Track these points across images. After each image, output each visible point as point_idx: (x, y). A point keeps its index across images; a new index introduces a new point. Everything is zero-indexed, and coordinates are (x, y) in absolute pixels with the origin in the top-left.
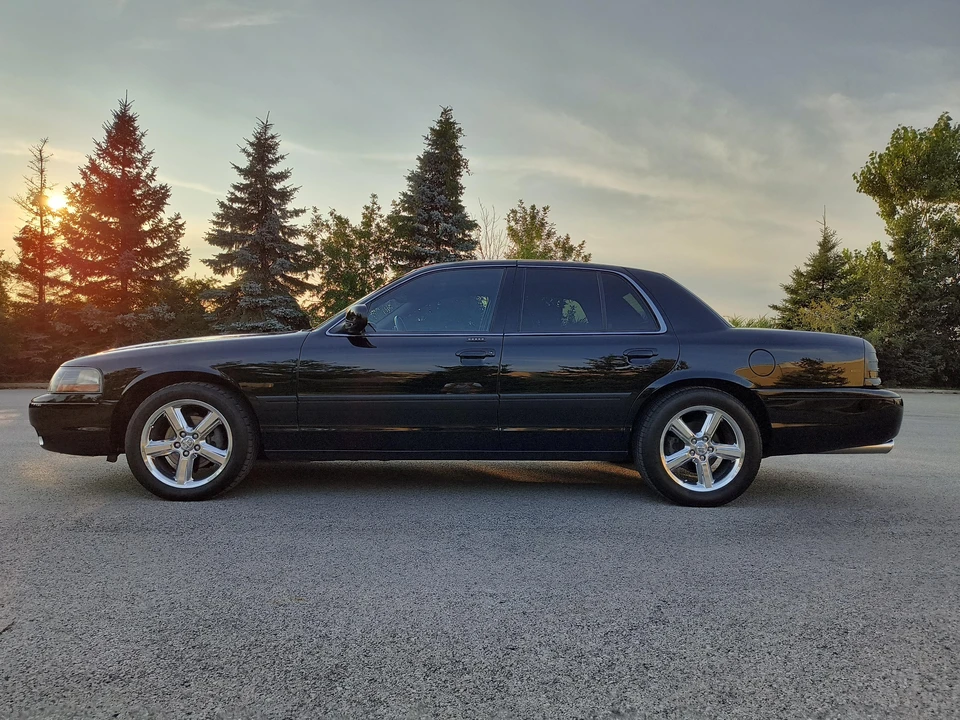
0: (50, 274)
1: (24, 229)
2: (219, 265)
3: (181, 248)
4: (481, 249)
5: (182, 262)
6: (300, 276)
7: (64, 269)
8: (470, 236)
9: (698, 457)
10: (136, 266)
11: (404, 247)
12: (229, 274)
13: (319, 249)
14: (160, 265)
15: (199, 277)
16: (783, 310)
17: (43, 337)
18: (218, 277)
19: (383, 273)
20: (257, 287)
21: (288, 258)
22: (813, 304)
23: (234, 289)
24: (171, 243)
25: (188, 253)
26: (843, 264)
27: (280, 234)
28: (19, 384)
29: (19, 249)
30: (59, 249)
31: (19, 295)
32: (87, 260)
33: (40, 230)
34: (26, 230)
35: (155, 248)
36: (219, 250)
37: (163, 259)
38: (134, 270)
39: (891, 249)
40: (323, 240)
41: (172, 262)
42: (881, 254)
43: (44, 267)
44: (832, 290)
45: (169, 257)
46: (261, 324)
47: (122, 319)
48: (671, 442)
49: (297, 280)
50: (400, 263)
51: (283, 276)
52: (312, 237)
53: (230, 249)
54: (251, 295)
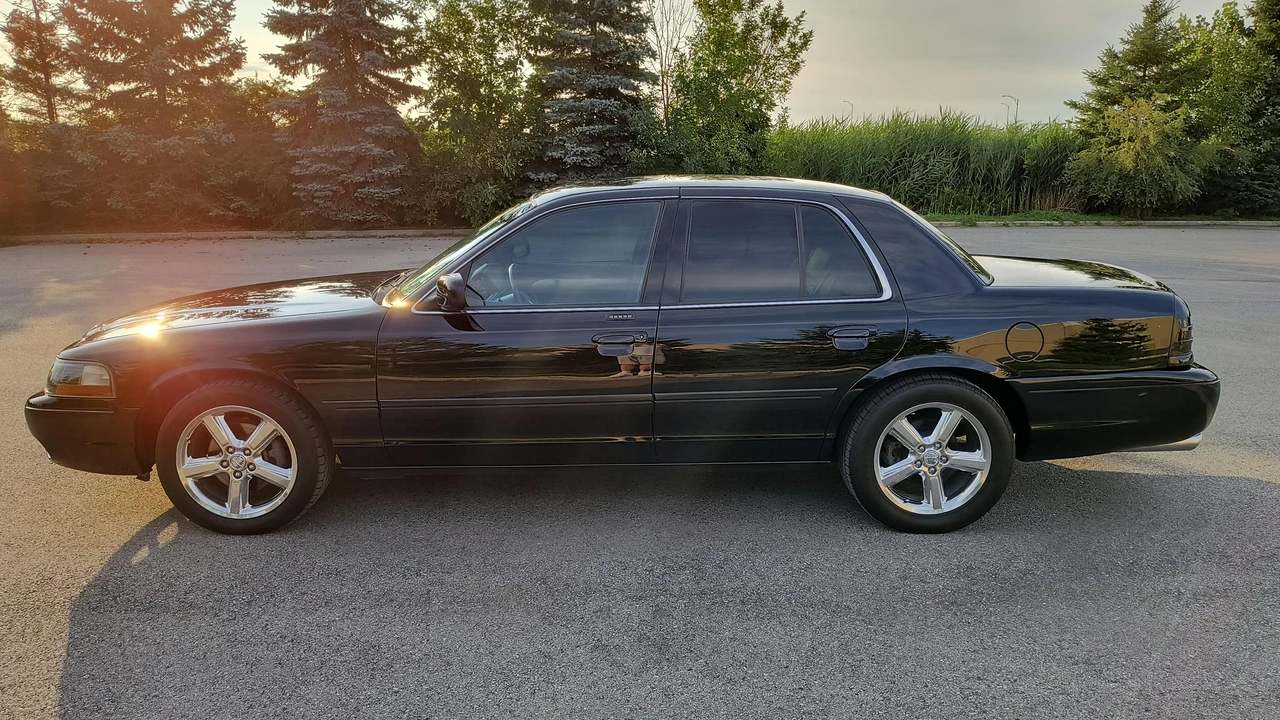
0: (58, 80)
1: (11, 14)
2: (288, 62)
3: (233, 38)
4: (654, 29)
5: (236, 59)
6: (398, 75)
7: (76, 74)
8: (638, 9)
9: (926, 469)
10: (174, 67)
11: (544, 29)
12: (302, 75)
13: (424, 35)
14: (207, 64)
15: (262, 78)
16: (1085, 109)
17: (63, 172)
18: (288, 78)
19: (516, 71)
20: (341, 95)
21: (380, 50)
22: (1127, 100)
23: (309, 96)
24: (218, 31)
25: (243, 45)
26: (1177, 40)
27: (368, 14)
28: (41, 237)
29: (10, 46)
30: (64, 45)
31: (22, 110)
32: (105, 62)
33: (34, 16)
34: (15, 17)
35: (197, 40)
36: (284, 40)
37: (209, 56)
38: (172, 72)
39: (1252, 13)
40: (428, 22)
41: (222, 60)
42: (1236, 23)
43: (48, 70)
44: (1157, 79)
45: (218, 52)
46: (352, 148)
47: (164, 144)
48: (891, 449)
49: (397, 80)
50: (542, 54)
51: (376, 75)
52: (412, 18)
53: (300, 38)
54: (335, 106)
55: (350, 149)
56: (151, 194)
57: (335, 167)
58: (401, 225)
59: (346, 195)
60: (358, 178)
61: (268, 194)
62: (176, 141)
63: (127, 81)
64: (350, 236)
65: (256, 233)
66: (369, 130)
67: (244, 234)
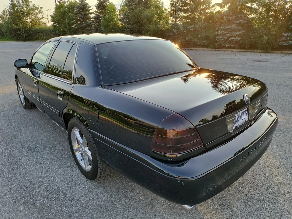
2: (222, 5)
5: (209, 5)
14: (204, 7)
54: (228, 16)
55: (229, 27)
56: (186, 39)
57: (226, 32)
58: (241, 48)
59: (228, 39)
60: (230, 35)
61: (210, 39)
62: (192, 26)
63: (188, 13)
64: (226, 51)
65: (205, 49)
66: (235, 22)
67: (203, 49)
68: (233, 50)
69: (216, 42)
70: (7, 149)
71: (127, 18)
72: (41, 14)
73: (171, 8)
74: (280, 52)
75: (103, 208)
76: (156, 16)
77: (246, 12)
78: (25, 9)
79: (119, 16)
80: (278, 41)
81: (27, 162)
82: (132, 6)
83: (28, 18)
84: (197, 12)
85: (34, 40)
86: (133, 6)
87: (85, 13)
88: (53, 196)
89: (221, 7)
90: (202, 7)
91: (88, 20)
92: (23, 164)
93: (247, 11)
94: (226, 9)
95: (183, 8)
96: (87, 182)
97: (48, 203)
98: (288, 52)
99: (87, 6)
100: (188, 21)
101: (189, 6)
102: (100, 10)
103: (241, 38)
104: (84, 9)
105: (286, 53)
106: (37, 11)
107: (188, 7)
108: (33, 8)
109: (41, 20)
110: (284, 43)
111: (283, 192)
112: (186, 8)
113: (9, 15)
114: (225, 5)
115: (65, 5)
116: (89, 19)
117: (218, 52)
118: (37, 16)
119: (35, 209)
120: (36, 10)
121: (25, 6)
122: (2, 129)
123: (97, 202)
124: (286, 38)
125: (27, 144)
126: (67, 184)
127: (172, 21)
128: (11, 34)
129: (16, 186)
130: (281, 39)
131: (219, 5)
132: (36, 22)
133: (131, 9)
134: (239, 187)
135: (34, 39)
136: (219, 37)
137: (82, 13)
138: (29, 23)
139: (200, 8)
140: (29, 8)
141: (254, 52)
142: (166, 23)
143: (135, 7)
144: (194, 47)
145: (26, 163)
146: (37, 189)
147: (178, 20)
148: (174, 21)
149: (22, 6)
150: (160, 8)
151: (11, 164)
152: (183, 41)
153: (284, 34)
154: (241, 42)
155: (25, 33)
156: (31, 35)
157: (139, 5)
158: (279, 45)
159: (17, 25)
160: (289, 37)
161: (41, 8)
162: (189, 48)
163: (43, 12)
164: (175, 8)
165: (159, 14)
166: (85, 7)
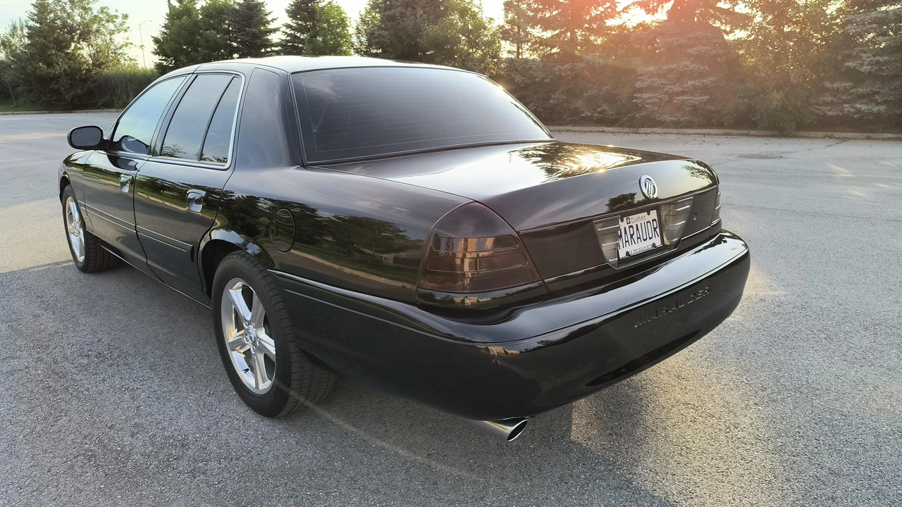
55: (673, 66)
56: (551, 101)
57: (663, 81)
58: (709, 125)
59: (670, 101)
60: (677, 88)
61: (621, 102)
62: (567, 66)
63: (554, 29)
64: (667, 133)
65: (607, 129)
66: (690, 51)
67: (601, 129)
68: (685, 131)
69: (638, 108)
70: (40, 360)
71: (377, 43)
72: (122, 32)
73: (507, 16)
74: (820, 134)
75: (303, 473)
76: (464, 38)
77: (718, 24)
78: (78, 19)
79: (354, 39)
80: (812, 105)
81: (97, 387)
82: (393, 11)
83: (84, 44)
84: (580, 27)
85: (99, 108)
86: (396, 11)
87: (254, 30)
88: (172, 452)
89: (648, 11)
90: (594, 13)
91: (263, 50)
92: (88, 390)
93: (722, 23)
94: (662, 15)
95: (539, 15)
96: (262, 423)
97: (157, 467)
98: (845, 135)
99: (260, 10)
100: (555, 50)
101: (557, 9)
102: (300, 22)
103: (708, 97)
104: (251, 18)
105: (838, 139)
106: (111, 26)
107: (554, 13)
108: (101, 16)
109: (121, 51)
110: (830, 110)
111: (767, 436)
112: (548, 15)
113: (28, 37)
114: (658, 5)
115: (195, 8)
116: (266, 46)
117: (644, 137)
118: (111, 39)
119: (125, 478)
120: (108, 21)
121: (77, 12)
122: (21, 317)
123: (287, 462)
124: (835, 96)
125: (93, 349)
126: (208, 429)
127: (509, 52)
128: (30, 91)
129: (73, 435)
130: (822, 99)
131: (641, 7)
132: (107, 57)
133: (391, 19)
134: (657, 428)
135: (100, 104)
136: (645, 96)
137: (247, 29)
138: (85, 58)
139: (588, 13)
140: (88, 17)
141: (748, 135)
142: (493, 57)
143: (401, 13)
144: (575, 123)
145: (95, 389)
146: (128, 440)
147: (527, 49)
148: (514, 52)
149: (70, 11)
150: (474, 16)
151: (56, 391)
152: (543, 108)
153: (827, 84)
154: (709, 107)
155: (72, 86)
156: (90, 93)
157: (414, 8)
158: (818, 115)
159: (50, 65)
160: (844, 94)
161: (126, 16)
162: (561, 128)
163: (128, 27)
164: (516, 15)
165: (470, 32)
166: (254, 11)
